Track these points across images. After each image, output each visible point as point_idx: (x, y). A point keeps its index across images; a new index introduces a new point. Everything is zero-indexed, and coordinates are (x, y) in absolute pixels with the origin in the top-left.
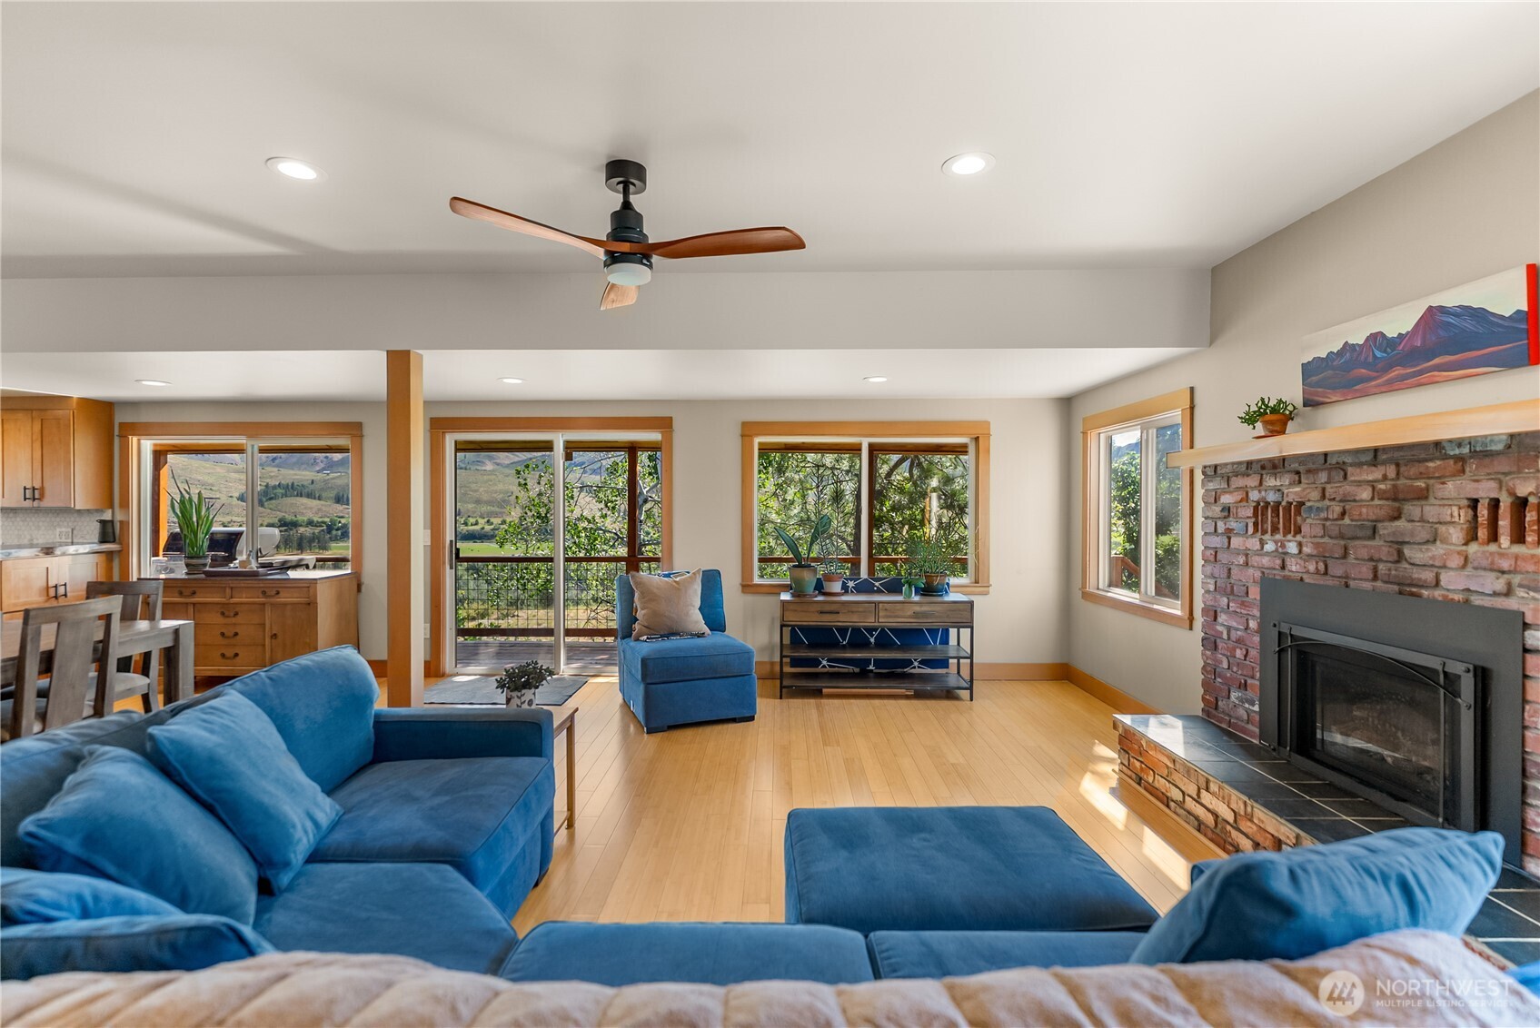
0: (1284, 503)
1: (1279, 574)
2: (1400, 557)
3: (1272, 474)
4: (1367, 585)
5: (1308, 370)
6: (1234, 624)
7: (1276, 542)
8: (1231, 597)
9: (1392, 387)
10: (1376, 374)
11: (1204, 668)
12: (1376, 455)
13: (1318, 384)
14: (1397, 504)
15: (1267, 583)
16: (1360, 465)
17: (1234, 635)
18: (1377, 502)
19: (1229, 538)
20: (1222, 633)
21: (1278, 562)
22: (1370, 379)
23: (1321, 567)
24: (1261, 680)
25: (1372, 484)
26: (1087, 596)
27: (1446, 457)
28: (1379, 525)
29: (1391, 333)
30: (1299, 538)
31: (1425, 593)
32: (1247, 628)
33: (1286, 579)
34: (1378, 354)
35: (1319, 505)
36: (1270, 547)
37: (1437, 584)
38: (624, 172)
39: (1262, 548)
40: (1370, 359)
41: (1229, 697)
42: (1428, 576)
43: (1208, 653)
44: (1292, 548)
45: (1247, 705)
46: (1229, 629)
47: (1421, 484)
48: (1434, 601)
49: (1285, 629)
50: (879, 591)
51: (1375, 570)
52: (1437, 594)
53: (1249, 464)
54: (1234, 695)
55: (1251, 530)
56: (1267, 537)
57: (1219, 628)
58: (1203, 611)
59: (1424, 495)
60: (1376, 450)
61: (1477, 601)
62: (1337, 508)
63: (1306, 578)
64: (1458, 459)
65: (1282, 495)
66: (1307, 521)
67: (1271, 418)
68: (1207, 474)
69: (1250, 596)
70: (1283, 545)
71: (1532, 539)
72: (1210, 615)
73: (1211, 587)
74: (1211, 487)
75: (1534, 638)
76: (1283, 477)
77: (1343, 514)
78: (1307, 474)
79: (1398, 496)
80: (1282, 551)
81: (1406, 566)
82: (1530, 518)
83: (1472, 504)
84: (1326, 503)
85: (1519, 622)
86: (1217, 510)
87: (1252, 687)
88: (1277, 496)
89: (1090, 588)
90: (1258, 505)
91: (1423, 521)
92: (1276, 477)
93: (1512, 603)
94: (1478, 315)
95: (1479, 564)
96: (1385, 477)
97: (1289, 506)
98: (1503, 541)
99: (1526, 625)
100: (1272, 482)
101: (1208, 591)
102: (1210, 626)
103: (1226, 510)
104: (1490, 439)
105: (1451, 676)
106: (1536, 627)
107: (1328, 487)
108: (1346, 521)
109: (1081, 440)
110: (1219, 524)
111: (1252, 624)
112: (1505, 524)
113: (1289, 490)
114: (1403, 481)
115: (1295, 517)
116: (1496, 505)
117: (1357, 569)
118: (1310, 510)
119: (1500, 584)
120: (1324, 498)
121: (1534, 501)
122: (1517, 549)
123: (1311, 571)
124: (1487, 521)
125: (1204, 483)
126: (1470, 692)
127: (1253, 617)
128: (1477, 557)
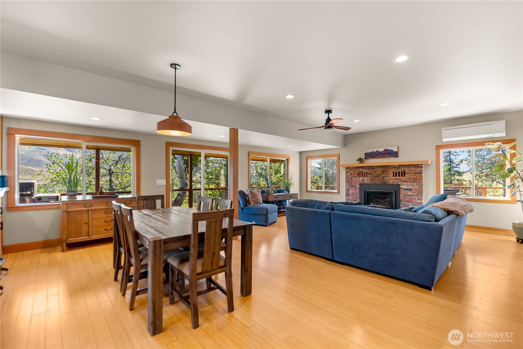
0: (364, 173)
1: (363, 183)
2: (384, 179)
4: (379, 183)
5: (366, 154)
6: (354, 191)
7: (362, 178)
8: (352, 187)
9: (380, 158)
11: (346, 199)
12: (380, 167)
13: (368, 156)
15: (361, 185)
16: (377, 168)
17: (353, 193)
18: (380, 172)
21: (363, 181)
22: (376, 156)
23: (371, 181)
24: (359, 199)
25: (379, 170)
26: (307, 191)
27: (390, 167)
28: (380, 175)
29: (380, 151)
30: (367, 177)
31: (387, 183)
33: (364, 183)
34: (378, 153)
36: (361, 179)
37: (389, 182)
38: (328, 112)
42: (388, 181)
43: (347, 197)
44: (366, 179)
46: (352, 192)
47: (387, 170)
48: (388, 184)
49: (365, 190)
50: (276, 193)
51: (380, 181)
52: (389, 183)
53: (357, 167)
55: (357, 176)
56: (360, 178)
57: (350, 192)
58: (346, 190)
59: (387, 171)
60: (380, 166)
61: (394, 183)
62: (374, 173)
63: (368, 183)
64: (392, 167)
65: (363, 172)
66: (368, 175)
67: (361, 160)
68: (347, 168)
69: (357, 187)
70: (364, 179)
71: (400, 176)
72: (347, 190)
73: (348, 186)
74: (348, 170)
75: (401, 187)
76: (363, 169)
77: (374, 174)
78: (368, 169)
79: (383, 172)
80: (363, 179)
81: (384, 180)
82: (400, 174)
83: (394, 173)
84: (372, 173)
85: (399, 185)
86: (349, 174)
87: (357, 200)
88: (362, 172)
89: (308, 190)
90: (358, 173)
91: (387, 174)
92: (362, 169)
93: (398, 183)
94: (392, 151)
95: (395, 179)
96: (381, 169)
97: (365, 173)
98: (397, 176)
99: (400, 185)
100: (361, 170)
101: (347, 187)
102: (347, 192)
103: (351, 174)
104: (396, 165)
105: (392, 193)
106: (401, 185)
107: (372, 171)
108: (375, 175)
109: (305, 161)
110: (350, 176)
111: (357, 191)
112: (397, 175)
113: (365, 171)
114: (384, 170)
115: (365, 175)
116: (396, 173)
117: (377, 181)
118: (369, 174)
119: (397, 181)
120: (371, 172)
121: (401, 172)
122: (399, 177)
123: (369, 182)
124: (395, 174)
125: (346, 170)
126: (394, 194)
127: (357, 190)
128: (394, 178)
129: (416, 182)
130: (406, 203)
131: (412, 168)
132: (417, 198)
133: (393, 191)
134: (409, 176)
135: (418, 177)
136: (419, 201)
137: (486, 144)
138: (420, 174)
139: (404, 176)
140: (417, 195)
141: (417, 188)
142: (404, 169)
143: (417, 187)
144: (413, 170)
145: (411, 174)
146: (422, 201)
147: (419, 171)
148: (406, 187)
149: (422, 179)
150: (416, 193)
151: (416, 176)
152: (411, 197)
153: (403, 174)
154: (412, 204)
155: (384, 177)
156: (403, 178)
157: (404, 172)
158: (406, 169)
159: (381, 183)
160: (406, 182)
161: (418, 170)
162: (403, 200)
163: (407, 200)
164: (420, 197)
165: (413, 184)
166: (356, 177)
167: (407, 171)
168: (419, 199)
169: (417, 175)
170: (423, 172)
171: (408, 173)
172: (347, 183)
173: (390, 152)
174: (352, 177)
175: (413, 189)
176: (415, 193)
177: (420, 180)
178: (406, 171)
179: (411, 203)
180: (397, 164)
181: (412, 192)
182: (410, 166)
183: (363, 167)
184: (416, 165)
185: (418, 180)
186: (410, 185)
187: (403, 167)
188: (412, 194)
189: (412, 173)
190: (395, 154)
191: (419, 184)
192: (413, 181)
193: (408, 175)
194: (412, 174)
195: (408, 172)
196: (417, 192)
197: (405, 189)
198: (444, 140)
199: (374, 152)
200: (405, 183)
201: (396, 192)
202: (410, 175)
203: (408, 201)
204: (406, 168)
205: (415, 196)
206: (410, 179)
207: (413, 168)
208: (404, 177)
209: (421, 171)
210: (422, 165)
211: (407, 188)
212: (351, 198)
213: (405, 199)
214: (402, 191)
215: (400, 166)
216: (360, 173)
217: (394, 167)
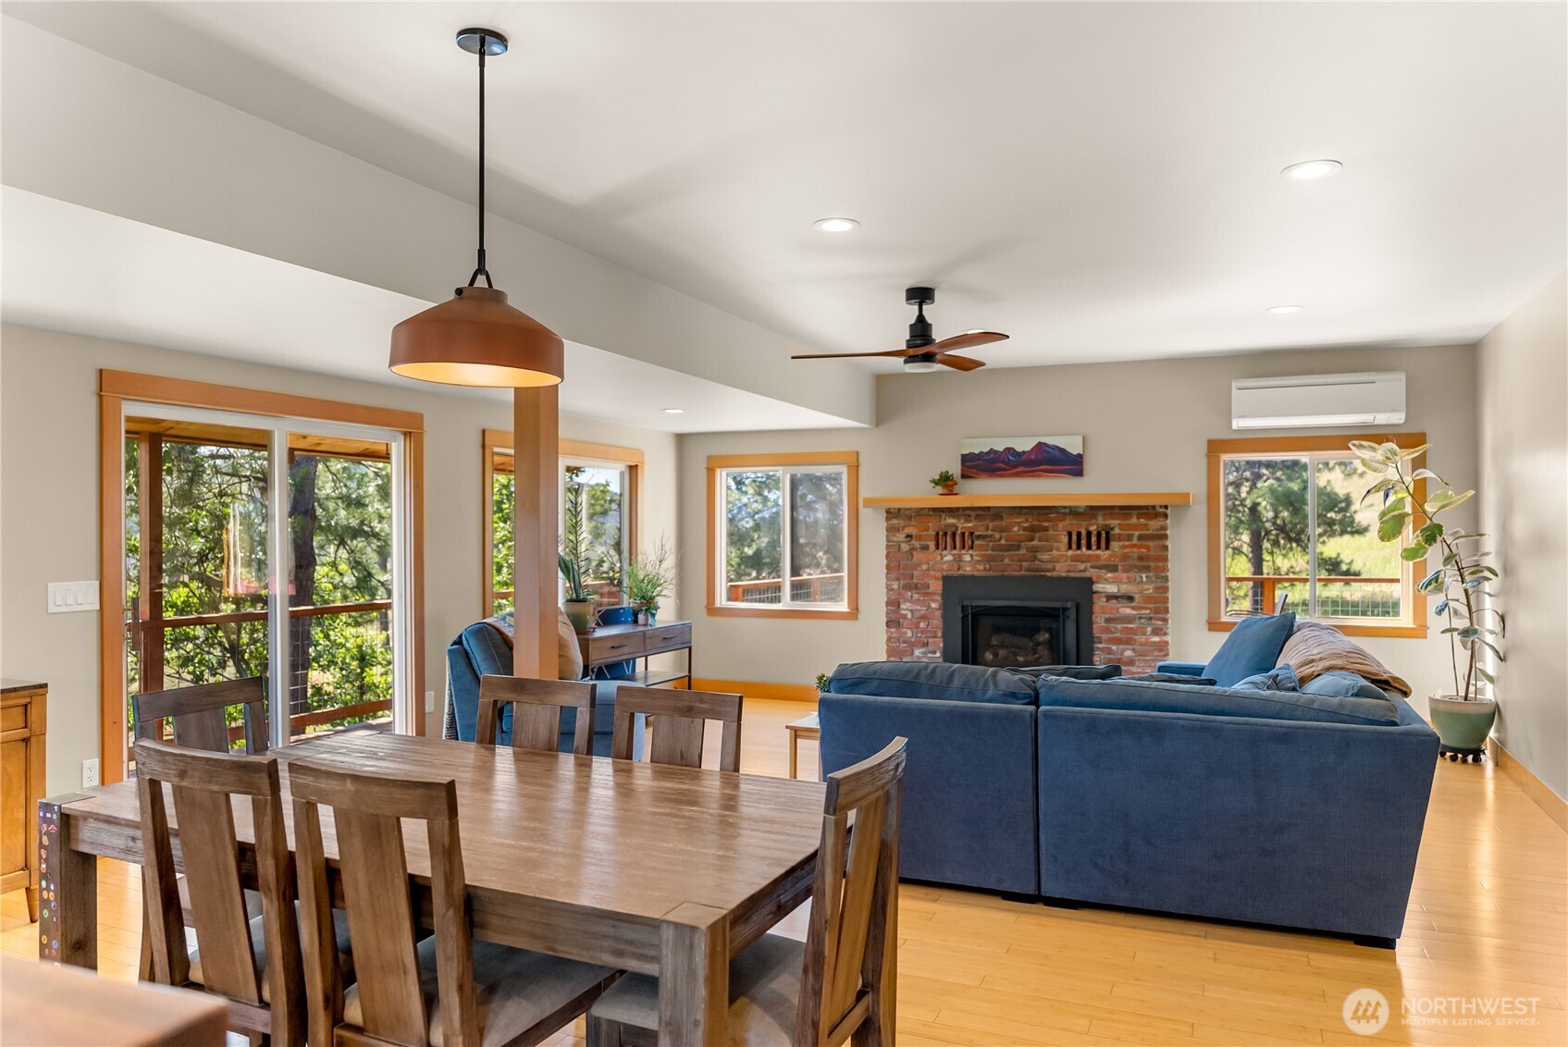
0: (959, 532)
1: (956, 573)
2: (1035, 558)
3: (950, 516)
4: (1017, 574)
5: (965, 458)
6: (919, 608)
7: (954, 555)
8: (914, 591)
9: (1018, 475)
10: (1008, 468)
11: (889, 640)
12: (1021, 510)
13: (971, 467)
14: (1033, 534)
15: (947, 580)
16: (1012, 514)
17: (917, 614)
18: (1021, 532)
19: (912, 554)
20: (906, 615)
21: (956, 566)
22: (1006, 470)
23: (988, 566)
24: (943, 636)
25: (1018, 524)
26: (713, 610)
27: (1058, 513)
28: (1023, 544)
29: (1019, 449)
30: (971, 552)
31: (1049, 574)
32: (929, 607)
33: (961, 576)
34: (1011, 458)
35: (985, 533)
36: (949, 558)
37: (1054, 569)
38: (921, 295)
39: (942, 559)
40: (1006, 459)
41: (912, 654)
42: (1049, 566)
43: (892, 630)
44: (967, 558)
45: (930, 655)
46: (912, 611)
47: (1046, 524)
48: (1053, 578)
49: (967, 603)
51: (1021, 566)
52: (1055, 574)
53: (933, 509)
54: (917, 652)
55: (932, 548)
56: (945, 552)
57: (903, 612)
58: (888, 604)
59: (1046, 529)
60: (1021, 507)
61: (1072, 575)
62: (997, 536)
63: (976, 573)
64: (1064, 514)
65: (957, 528)
66: (977, 542)
67: (950, 483)
68: (891, 514)
69: (932, 588)
70: (960, 556)
71: (1094, 547)
72: (893, 604)
73: (895, 587)
74: (895, 521)
75: (1097, 587)
76: (958, 517)
77: (1001, 538)
78: (977, 517)
79: (1033, 529)
80: (958, 559)
81: (1037, 562)
82: (1094, 539)
83: (1070, 534)
84: (990, 533)
85: (1090, 581)
86: (901, 537)
87: (934, 643)
88: (953, 529)
89: (718, 604)
90: (938, 534)
91: (1047, 540)
92: (954, 517)
93: (1087, 574)
94: (1063, 451)
95: (1074, 559)
96: (1027, 521)
97: (963, 534)
98: (1084, 549)
99: (1093, 583)
100: (951, 521)
101: (893, 590)
102: (893, 611)
103: (909, 536)
104: (1079, 507)
105: (1065, 609)
106: (1098, 582)
107: (991, 525)
108: (1003, 542)
109: (704, 473)
110: (903, 545)
111: (934, 605)
112: (1084, 542)
113: (963, 525)
114: (1036, 523)
115: (967, 541)
116: (1079, 534)
117: (1012, 566)
118: (979, 537)
119: (1082, 566)
120: (988, 530)
121: (1095, 532)
122: (1089, 552)
123: (980, 570)
124: (1076, 541)
125: (887, 519)
126: (1072, 614)
127: (935, 601)
128: (1072, 556)
129: (1147, 569)
130: (1114, 648)
131: (1134, 520)
132: (1149, 629)
133: (1069, 605)
134: (1125, 547)
135: (1152, 553)
136: (1156, 639)
137: (1354, 445)
138: (1160, 542)
139: (1107, 548)
140: (1151, 619)
141: (1151, 591)
142: (1107, 522)
143: (1150, 589)
144: (1135, 527)
145: (1132, 540)
146: (1165, 638)
147: (1158, 530)
148: (1112, 589)
149: (1166, 559)
150: (1146, 608)
151: (1148, 548)
152: (1130, 623)
153: (1105, 538)
154: (1134, 650)
155: (1035, 550)
156: (1103, 554)
157: (1107, 533)
158: (1114, 522)
159: (1023, 573)
160: (1113, 569)
161: (1154, 524)
162: (1104, 637)
163: (1118, 635)
164: (1160, 623)
165: (1138, 579)
166: (925, 548)
167: (1117, 531)
168: (1156, 632)
169: (1151, 544)
170: (1168, 532)
171: (1120, 538)
172: (893, 575)
173: (1057, 453)
174: (913, 549)
175: (1137, 597)
176: (1143, 612)
177: (1161, 564)
178: (1113, 529)
179: (1130, 647)
180: (1083, 503)
181: (1134, 608)
182: (1125, 510)
183: (958, 509)
184: (1147, 507)
185: (1152, 564)
186: (1125, 580)
187: (1104, 515)
188: (1134, 612)
189: (1133, 535)
190: (1072, 465)
191: (1157, 578)
192: (1135, 566)
193: (1121, 543)
194: (1135, 541)
195: (1119, 534)
196: (1152, 606)
197: (1110, 597)
198: (1237, 424)
199: (996, 452)
200: (1109, 575)
201: (1078, 606)
202: (1126, 543)
203: (1119, 641)
204: (1113, 517)
205: (1143, 621)
206: (1125, 557)
207: (1138, 519)
208: (1107, 552)
209: (1164, 528)
210: (1166, 507)
211: (1116, 590)
212: (909, 634)
213: (1107, 630)
214: (1100, 603)
215: (1093, 511)
216: (946, 534)
217: (1073, 512)
